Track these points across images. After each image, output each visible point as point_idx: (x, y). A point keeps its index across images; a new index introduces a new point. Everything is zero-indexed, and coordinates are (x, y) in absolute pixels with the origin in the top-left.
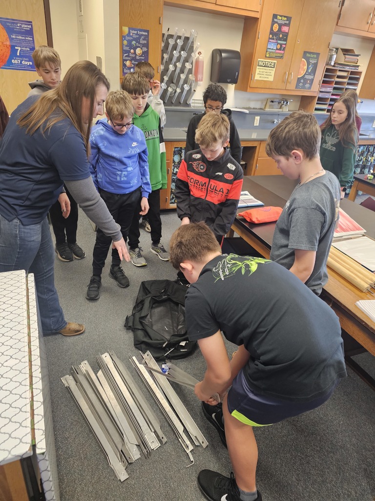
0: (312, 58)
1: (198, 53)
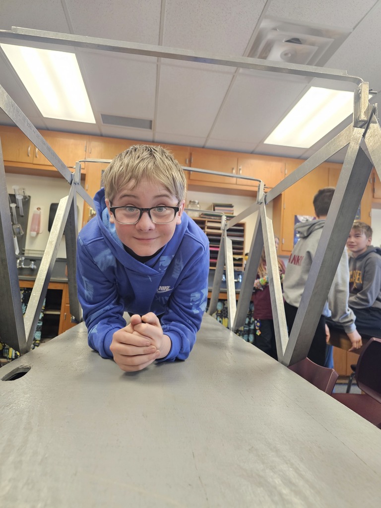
1: (37, 209)
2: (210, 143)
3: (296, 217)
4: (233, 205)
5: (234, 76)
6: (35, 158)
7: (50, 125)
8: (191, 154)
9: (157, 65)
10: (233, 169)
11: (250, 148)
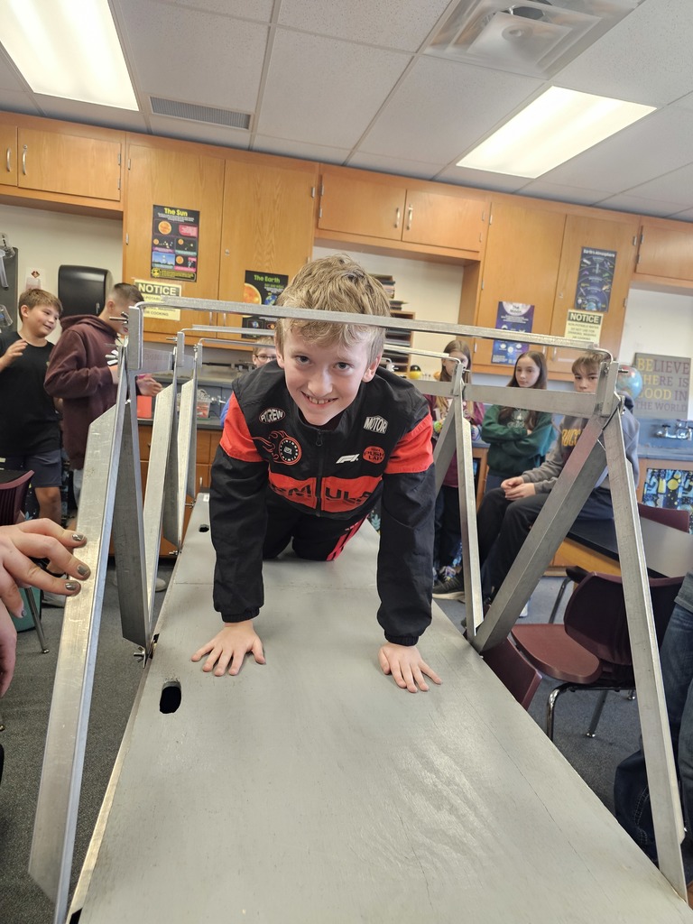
0: (268, 283)
1: (33, 274)
2: (357, 159)
3: (501, 304)
4: (394, 279)
5: (413, 57)
6: (21, 175)
7: (45, 107)
8: (321, 178)
9: (269, 28)
10: (397, 210)
11: (431, 172)
